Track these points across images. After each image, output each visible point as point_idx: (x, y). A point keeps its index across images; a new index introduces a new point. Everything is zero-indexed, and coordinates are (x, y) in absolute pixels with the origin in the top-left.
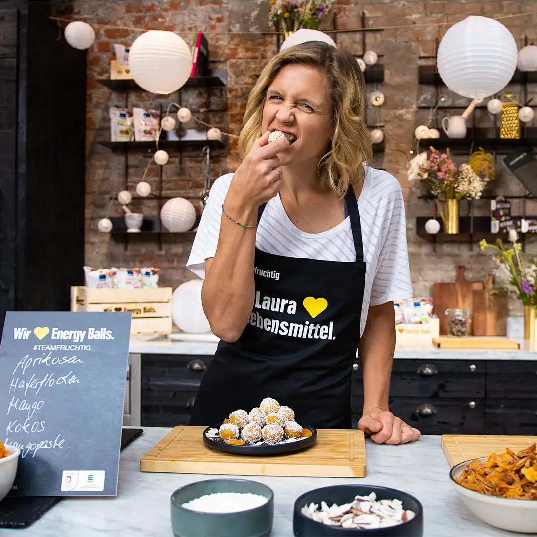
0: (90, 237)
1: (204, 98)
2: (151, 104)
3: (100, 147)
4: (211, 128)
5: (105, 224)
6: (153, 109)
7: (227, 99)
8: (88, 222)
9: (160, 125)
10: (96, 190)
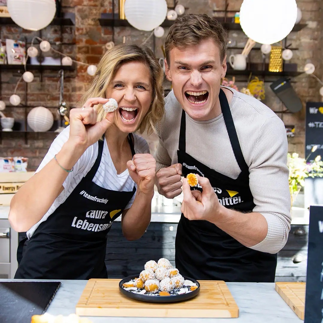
1: (58, 34)
2: (18, 37)
4: (64, 57)
6: (20, 40)
7: (76, 36)
9: (26, 53)
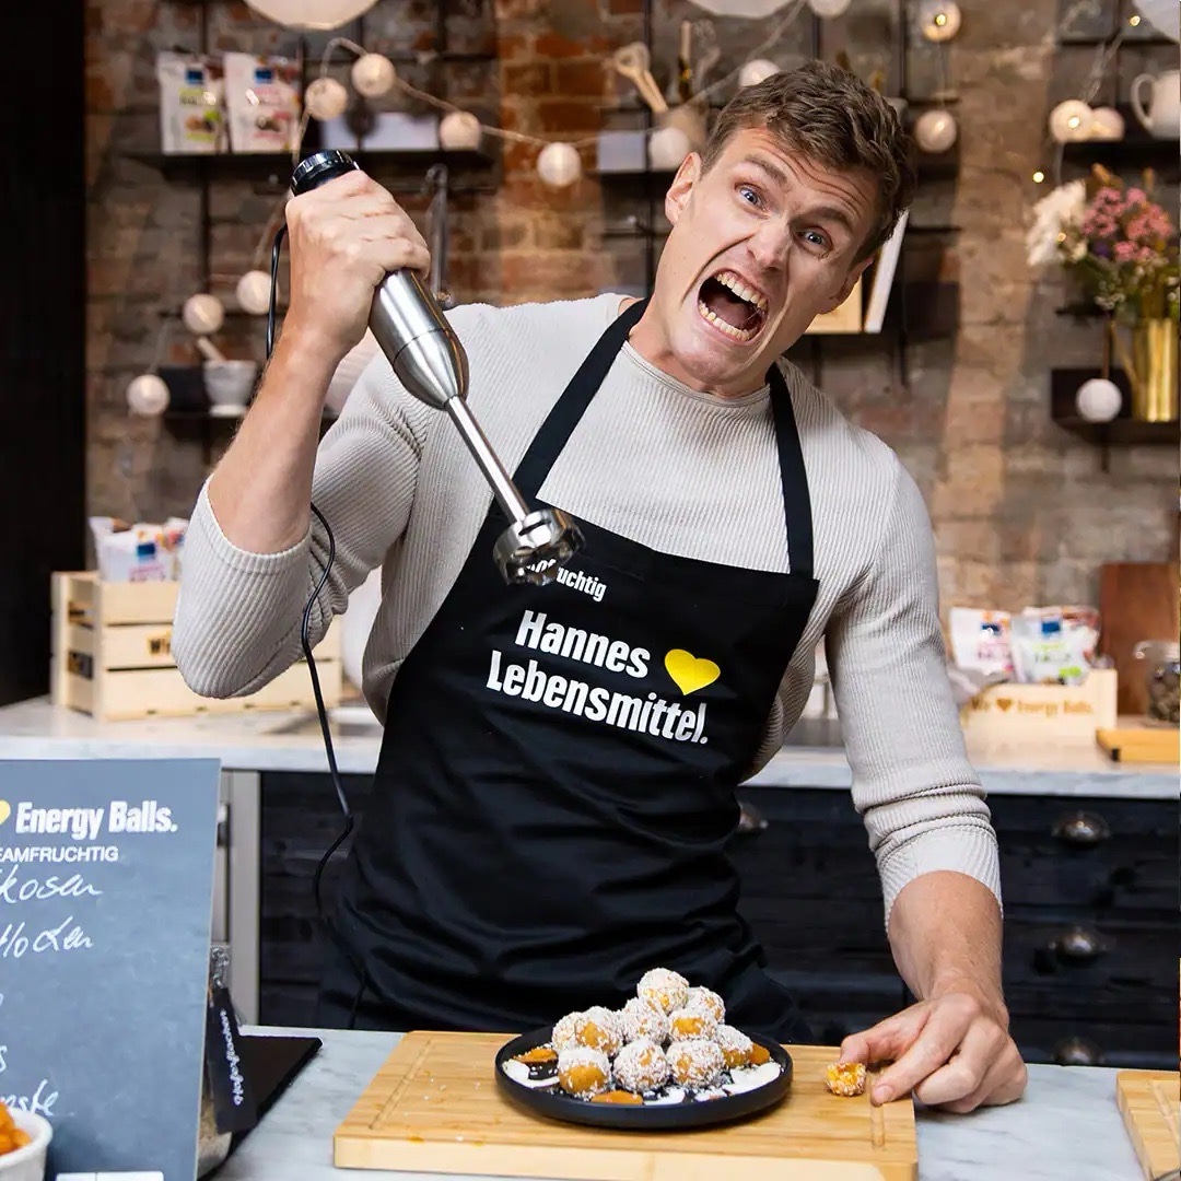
0: (103, 427)
1: (427, 19)
2: (274, 39)
3: (126, 168)
4: (450, 112)
5: (148, 392)
6: (280, 54)
7: (496, 22)
8: (94, 381)
9: (302, 102)
10: (115, 288)
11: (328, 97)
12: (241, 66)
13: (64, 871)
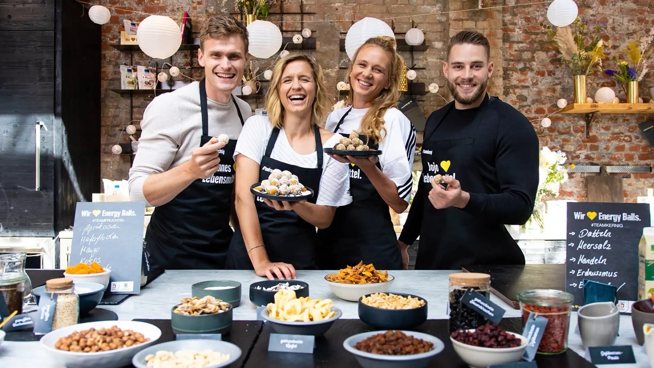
0: (105, 158)
1: (188, 59)
2: (150, 62)
3: (112, 93)
5: (117, 149)
6: (151, 66)
8: (103, 147)
9: (157, 78)
10: (108, 124)
11: (163, 77)
12: (141, 69)
13: (112, 224)
